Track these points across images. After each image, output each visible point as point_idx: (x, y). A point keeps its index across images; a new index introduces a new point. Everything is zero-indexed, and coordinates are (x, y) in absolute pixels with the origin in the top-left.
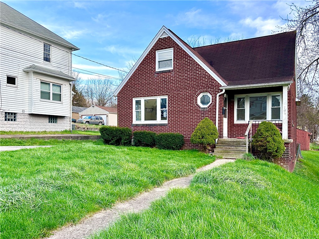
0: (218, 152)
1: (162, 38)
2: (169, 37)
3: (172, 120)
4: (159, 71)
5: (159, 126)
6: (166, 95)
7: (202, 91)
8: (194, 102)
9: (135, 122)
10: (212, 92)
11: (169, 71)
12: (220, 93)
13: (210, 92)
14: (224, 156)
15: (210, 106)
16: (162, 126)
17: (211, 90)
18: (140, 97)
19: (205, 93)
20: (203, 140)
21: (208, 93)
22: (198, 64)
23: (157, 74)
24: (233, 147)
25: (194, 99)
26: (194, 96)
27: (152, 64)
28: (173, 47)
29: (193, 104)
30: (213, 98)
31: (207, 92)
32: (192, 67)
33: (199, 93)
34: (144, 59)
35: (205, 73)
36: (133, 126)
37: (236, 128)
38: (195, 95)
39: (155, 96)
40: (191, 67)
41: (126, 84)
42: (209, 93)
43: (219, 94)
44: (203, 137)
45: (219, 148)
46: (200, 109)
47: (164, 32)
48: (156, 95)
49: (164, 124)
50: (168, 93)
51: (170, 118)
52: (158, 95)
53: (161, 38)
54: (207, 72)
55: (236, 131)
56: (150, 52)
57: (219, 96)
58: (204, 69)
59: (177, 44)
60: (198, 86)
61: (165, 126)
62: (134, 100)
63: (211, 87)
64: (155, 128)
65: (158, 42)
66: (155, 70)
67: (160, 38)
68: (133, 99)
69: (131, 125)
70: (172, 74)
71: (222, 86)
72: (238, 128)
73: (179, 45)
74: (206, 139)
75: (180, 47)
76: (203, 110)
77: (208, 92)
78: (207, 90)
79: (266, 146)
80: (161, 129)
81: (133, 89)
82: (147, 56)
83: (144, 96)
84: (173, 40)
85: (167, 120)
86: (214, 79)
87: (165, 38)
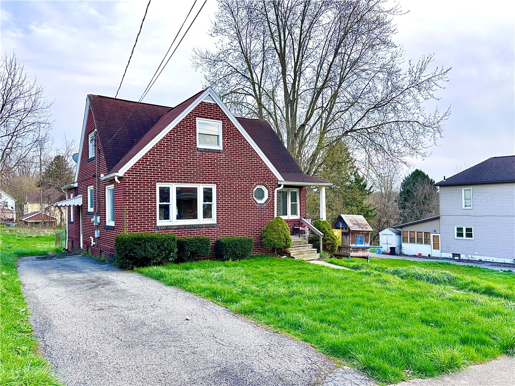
1: (205, 103)
2: (217, 104)
3: (224, 219)
5: (205, 227)
6: (214, 183)
7: (259, 183)
8: (250, 196)
9: (160, 222)
10: (269, 186)
11: (218, 151)
12: (279, 189)
13: (267, 186)
15: (267, 202)
16: (208, 227)
17: (268, 184)
18: (172, 182)
19: (261, 186)
21: (264, 187)
22: (254, 150)
23: (200, 151)
25: (250, 193)
26: (251, 189)
27: (192, 135)
28: (222, 120)
29: (249, 198)
30: (270, 193)
32: (247, 152)
33: (255, 185)
34: (178, 125)
35: (261, 162)
36: (159, 230)
38: (251, 187)
40: (245, 152)
43: (277, 189)
46: (257, 205)
47: (209, 95)
48: (199, 183)
49: (211, 224)
50: (217, 181)
52: (202, 183)
54: (263, 162)
56: (187, 116)
57: (277, 191)
58: (260, 157)
59: (228, 118)
60: (254, 177)
61: (213, 227)
63: (268, 180)
64: (198, 230)
65: (200, 106)
66: (196, 145)
67: (203, 102)
68: (157, 184)
69: (155, 228)
70: (221, 155)
71: (280, 180)
73: (229, 120)
75: (232, 123)
77: (264, 185)
78: (263, 183)
80: (207, 232)
81: (157, 168)
82: (182, 122)
83: (178, 182)
84: (222, 111)
85: (216, 219)
86: (271, 171)
87: (210, 103)
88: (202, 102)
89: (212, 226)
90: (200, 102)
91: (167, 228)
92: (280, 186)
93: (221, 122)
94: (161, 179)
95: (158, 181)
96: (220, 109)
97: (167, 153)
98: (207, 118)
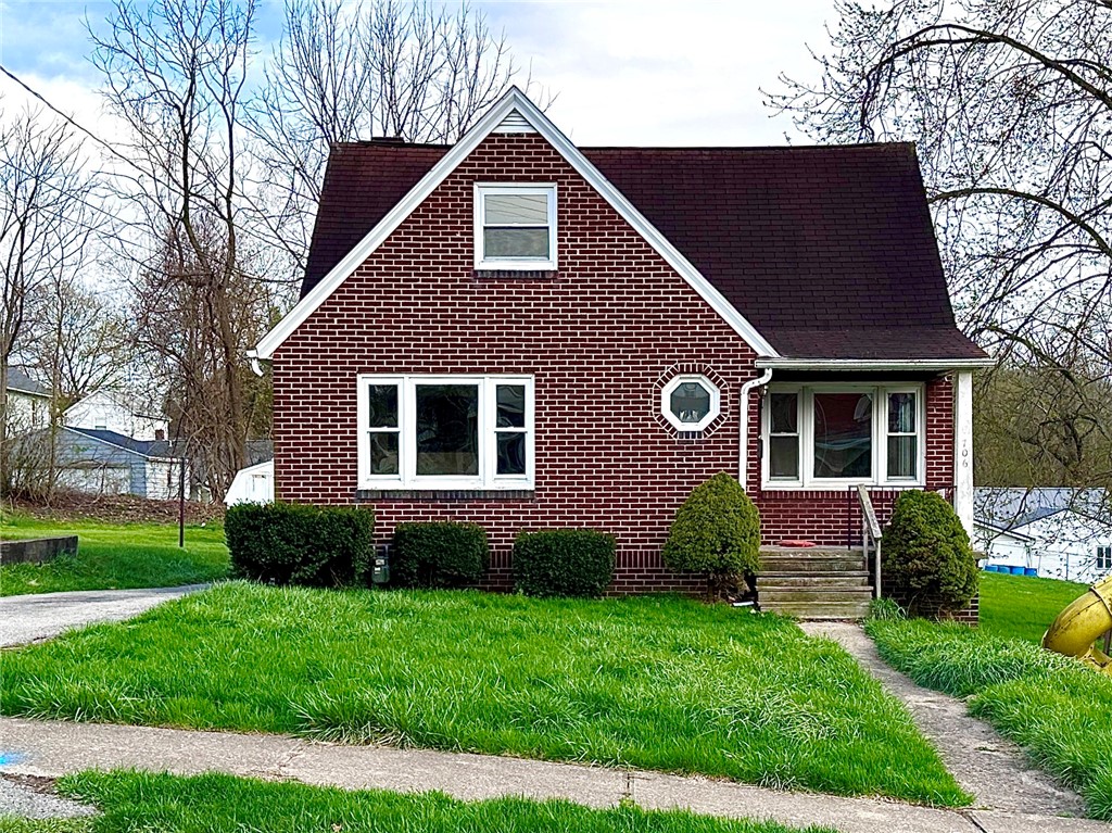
0: (773, 600)
1: (502, 135)
2: (538, 134)
3: (556, 478)
4: (493, 272)
5: (496, 500)
6: (526, 371)
7: (682, 367)
8: (650, 408)
9: (367, 480)
10: (721, 373)
11: (541, 276)
12: (756, 383)
13: (713, 374)
14: (804, 612)
15: (714, 428)
16: (507, 500)
17: (719, 368)
18: (399, 370)
19: (693, 376)
20: (731, 558)
21: (703, 377)
22: (665, 262)
24: (816, 579)
25: (650, 397)
26: (651, 386)
27: (458, 236)
28: (555, 179)
29: (647, 414)
30: (726, 398)
31: (700, 372)
32: (641, 269)
33: (668, 374)
34: (417, 210)
35: (692, 299)
36: (362, 500)
37: (772, 506)
38: (653, 380)
39: (472, 371)
40: (634, 269)
41: (322, 309)
42: (710, 377)
43: (748, 385)
44: (725, 546)
45: (766, 584)
46: (675, 436)
47: (515, 111)
48: (480, 371)
49: (517, 491)
50: (535, 363)
51: (545, 466)
52: (490, 371)
53: (499, 131)
54: (700, 298)
55: (771, 516)
56: (445, 182)
57: (751, 390)
58: (687, 285)
59: (574, 171)
60: (665, 348)
61: (523, 500)
62: (364, 383)
63: (718, 356)
64: (475, 507)
65: (484, 147)
66: (472, 263)
67: (497, 135)
68: (359, 377)
69: (352, 495)
70: (551, 287)
71: (761, 354)
72: (775, 506)
73: (580, 177)
74: (739, 551)
75: (587, 184)
76: (688, 442)
77: (705, 374)
78: (700, 366)
79: (936, 572)
80: (504, 512)
81: (359, 333)
82: (432, 200)
83: (417, 370)
84: (556, 152)
85: (533, 475)
86: (729, 327)
87: (518, 135)
88: (491, 135)
89: (519, 496)
90: (484, 135)
91: (384, 496)
92: (761, 373)
93: (555, 185)
94: (369, 363)
95: (361, 371)
96: (550, 146)
97: (386, 292)
98: (508, 179)
